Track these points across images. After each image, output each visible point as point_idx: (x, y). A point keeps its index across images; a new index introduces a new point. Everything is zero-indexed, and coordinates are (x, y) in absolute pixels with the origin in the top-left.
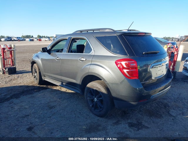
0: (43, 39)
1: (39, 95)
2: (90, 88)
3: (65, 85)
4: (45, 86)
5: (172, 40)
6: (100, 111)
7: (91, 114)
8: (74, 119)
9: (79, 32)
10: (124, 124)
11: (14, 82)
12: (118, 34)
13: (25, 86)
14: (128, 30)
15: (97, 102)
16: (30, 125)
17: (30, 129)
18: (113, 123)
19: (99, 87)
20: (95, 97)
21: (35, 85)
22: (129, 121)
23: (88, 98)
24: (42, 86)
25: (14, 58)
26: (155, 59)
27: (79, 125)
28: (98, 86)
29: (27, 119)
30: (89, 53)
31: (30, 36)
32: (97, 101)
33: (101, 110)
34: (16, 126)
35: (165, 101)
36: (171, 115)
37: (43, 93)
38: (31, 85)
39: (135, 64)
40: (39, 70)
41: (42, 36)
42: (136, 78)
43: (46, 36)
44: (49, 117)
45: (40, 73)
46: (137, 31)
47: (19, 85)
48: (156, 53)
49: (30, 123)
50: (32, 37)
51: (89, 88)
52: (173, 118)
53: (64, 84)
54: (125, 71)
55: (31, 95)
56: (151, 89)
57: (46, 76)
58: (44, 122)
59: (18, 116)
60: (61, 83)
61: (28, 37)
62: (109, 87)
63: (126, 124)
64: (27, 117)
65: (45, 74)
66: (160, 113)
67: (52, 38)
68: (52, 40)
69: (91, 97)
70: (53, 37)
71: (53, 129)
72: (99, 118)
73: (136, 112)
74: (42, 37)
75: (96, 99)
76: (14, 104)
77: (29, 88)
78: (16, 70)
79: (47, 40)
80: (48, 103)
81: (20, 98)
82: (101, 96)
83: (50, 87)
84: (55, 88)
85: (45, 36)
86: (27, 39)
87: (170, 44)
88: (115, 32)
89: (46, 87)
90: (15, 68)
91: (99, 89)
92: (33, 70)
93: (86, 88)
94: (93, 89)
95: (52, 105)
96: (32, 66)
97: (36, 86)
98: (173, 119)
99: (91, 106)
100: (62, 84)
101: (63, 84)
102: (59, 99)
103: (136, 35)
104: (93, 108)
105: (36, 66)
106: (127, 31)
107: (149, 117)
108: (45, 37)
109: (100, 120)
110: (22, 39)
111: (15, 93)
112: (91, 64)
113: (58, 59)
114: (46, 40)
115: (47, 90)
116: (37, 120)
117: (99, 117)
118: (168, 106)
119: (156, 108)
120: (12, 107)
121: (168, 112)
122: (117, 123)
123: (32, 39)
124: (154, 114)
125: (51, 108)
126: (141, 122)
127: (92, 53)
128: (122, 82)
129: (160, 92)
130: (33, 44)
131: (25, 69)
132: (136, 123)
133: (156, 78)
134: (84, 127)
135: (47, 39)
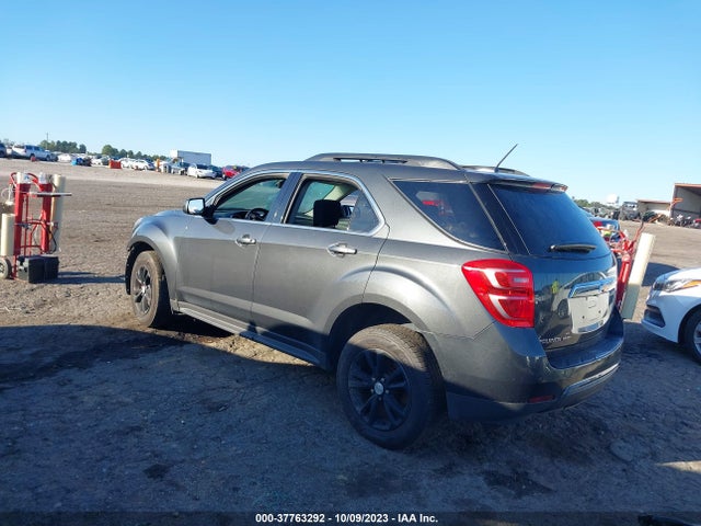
0: (126, 163)
1: (161, 362)
2: (363, 349)
3: (264, 334)
4: (173, 334)
5: (596, 211)
6: (393, 428)
7: (357, 438)
8: (301, 451)
9: (331, 159)
10: (470, 475)
11: (56, 310)
12: (475, 181)
13: (101, 327)
14: (497, 169)
15: (382, 396)
16: (156, 461)
17: (156, 472)
18: (435, 471)
19: (398, 347)
20: (378, 380)
21: (138, 329)
22: (486, 466)
23: (351, 383)
24: (163, 333)
25: (56, 224)
26: (579, 271)
27: (324, 471)
28: (393, 343)
29: (136, 440)
30: (368, 230)
31: (75, 145)
32: (384, 393)
33: (397, 423)
34: (102, 459)
35: (595, 414)
36: (616, 458)
37: (171, 356)
38: (121, 326)
39: (525, 280)
40: (162, 272)
41: (119, 150)
42: (526, 324)
43: (135, 153)
44: (213, 439)
45: (164, 286)
46: (522, 173)
47: (79, 323)
48: (584, 251)
49: (153, 452)
50: (83, 149)
51: (358, 349)
52: (625, 466)
53: (259, 329)
54: (495, 299)
55: (130, 361)
56: (568, 365)
57: (186, 298)
58: (202, 455)
59: (102, 428)
60: (248, 324)
61: (66, 147)
62: (433, 349)
63: (479, 475)
64: (136, 433)
65: (184, 289)
66: (581, 449)
67: (163, 163)
68: (162, 168)
69: (360, 380)
70: (163, 158)
71: (237, 477)
72: (385, 451)
73: (506, 440)
74: (124, 154)
75: (379, 387)
76: (77, 386)
77: (120, 337)
78: (57, 269)
79: (141, 165)
80: (201, 392)
81: (92, 369)
82: (400, 378)
83: (191, 339)
84: (213, 344)
85: (131, 153)
86: (64, 158)
87: (608, 226)
88: (461, 171)
89: (180, 338)
90: (55, 261)
91: (397, 352)
92: (136, 272)
93: (345, 347)
94: (374, 354)
95: (214, 400)
96: (131, 260)
97: (144, 333)
98: (624, 470)
99: (359, 409)
100: (252, 329)
101: (255, 331)
102: (234, 382)
103: (526, 189)
104: (366, 419)
105: (152, 261)
106: (492, 172)
107: (547, 460)
108: (131, 155)
109: (391, 458)
110: (44, 155)
111: (71, 349)
112: (373, 269)
113: (247, 240)
114: (137, 169)
115: (185, 347)
116: (174, 446)
117: (384, 448)
118: (606, 430)
119: (567, 433)
120: (72, 398)
121: (608, 448)
122: (448, 470)
123: (83, 156)
124: (563, 448)
125: (214, 408)
126: (527, 474)
127: (380, 232)
128: (480, 335)
129: (588, 380)
130: (93, 179)
131: (86, 268)
132: (508, 473)
133: (580, 330)
134: (341, 477)
135: (143, 164)
